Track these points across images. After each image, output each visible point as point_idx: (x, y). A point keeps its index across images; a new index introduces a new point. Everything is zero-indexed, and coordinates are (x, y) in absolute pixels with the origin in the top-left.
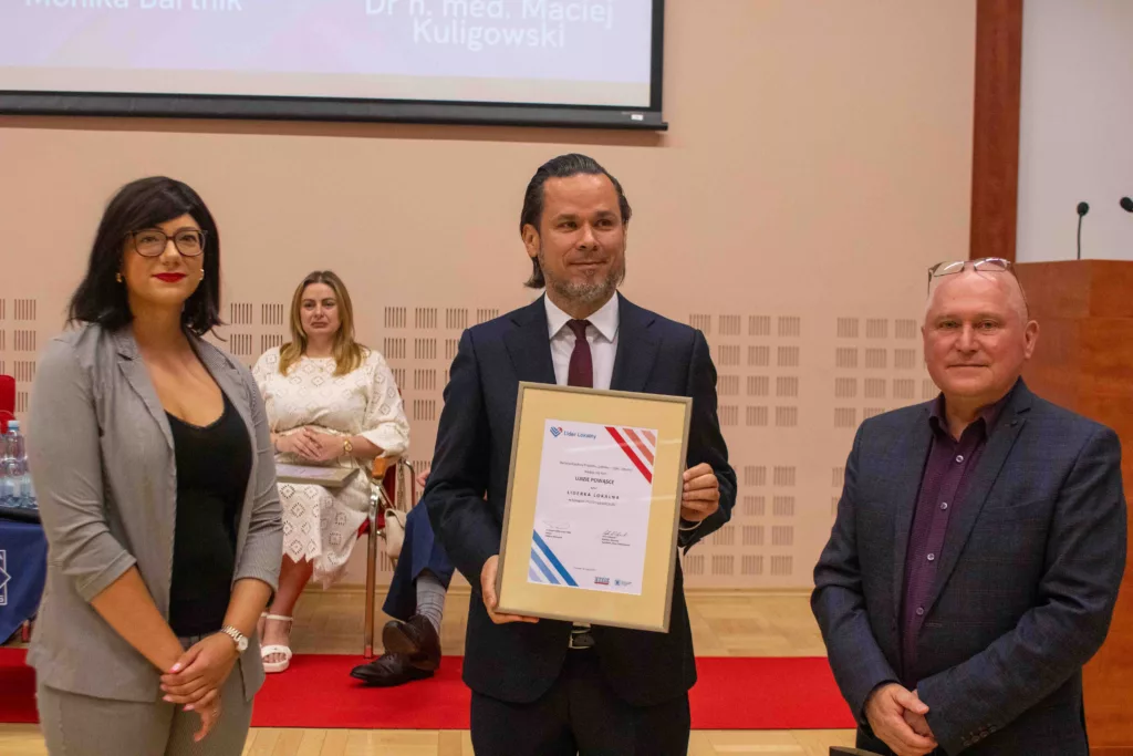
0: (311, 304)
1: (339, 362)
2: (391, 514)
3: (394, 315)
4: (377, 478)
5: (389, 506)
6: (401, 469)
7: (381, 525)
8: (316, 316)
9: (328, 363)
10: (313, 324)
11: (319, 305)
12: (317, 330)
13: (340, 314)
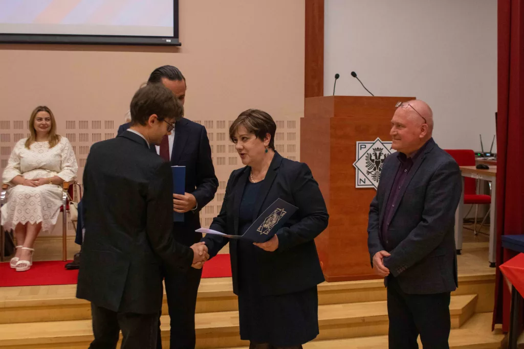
0: (41, 119)
1: (50, 143)
2: (72, 203)
3: (70, 124)
4: (65, 189)
5: (71, 200)
6: (75, 186)
7: (68, 209)
8: (42, 124)
9: (45, 144)
11: (44, 120)
12: (42, 130)
13: (52, 123)
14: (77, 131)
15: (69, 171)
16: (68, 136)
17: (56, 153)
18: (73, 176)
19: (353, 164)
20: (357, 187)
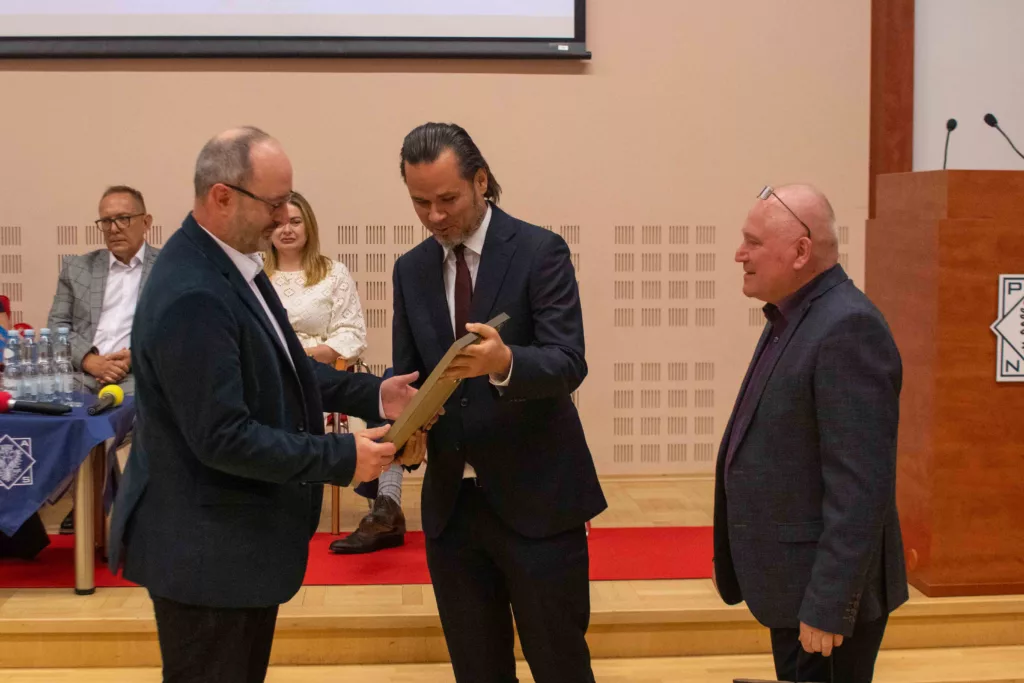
1: (309, 275)
3: (347, 233)
7: (343, 418)
8: (285, 233)
9: (299, 276)
10: (282, 240)
12: (287, 246)
13: (307, 231)
14: (362, 248)
15: (351, 336)
16: (342, 258)
17: (322, 297)
18: (359, 346)
19: (992, 327)
20: (999, 379)
